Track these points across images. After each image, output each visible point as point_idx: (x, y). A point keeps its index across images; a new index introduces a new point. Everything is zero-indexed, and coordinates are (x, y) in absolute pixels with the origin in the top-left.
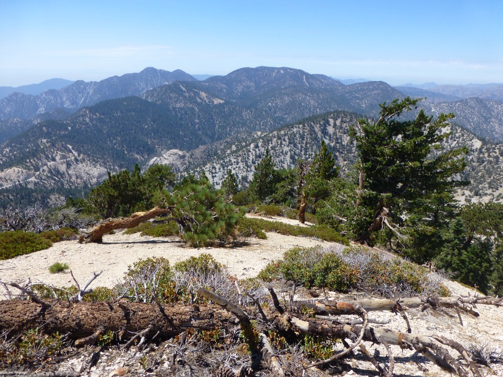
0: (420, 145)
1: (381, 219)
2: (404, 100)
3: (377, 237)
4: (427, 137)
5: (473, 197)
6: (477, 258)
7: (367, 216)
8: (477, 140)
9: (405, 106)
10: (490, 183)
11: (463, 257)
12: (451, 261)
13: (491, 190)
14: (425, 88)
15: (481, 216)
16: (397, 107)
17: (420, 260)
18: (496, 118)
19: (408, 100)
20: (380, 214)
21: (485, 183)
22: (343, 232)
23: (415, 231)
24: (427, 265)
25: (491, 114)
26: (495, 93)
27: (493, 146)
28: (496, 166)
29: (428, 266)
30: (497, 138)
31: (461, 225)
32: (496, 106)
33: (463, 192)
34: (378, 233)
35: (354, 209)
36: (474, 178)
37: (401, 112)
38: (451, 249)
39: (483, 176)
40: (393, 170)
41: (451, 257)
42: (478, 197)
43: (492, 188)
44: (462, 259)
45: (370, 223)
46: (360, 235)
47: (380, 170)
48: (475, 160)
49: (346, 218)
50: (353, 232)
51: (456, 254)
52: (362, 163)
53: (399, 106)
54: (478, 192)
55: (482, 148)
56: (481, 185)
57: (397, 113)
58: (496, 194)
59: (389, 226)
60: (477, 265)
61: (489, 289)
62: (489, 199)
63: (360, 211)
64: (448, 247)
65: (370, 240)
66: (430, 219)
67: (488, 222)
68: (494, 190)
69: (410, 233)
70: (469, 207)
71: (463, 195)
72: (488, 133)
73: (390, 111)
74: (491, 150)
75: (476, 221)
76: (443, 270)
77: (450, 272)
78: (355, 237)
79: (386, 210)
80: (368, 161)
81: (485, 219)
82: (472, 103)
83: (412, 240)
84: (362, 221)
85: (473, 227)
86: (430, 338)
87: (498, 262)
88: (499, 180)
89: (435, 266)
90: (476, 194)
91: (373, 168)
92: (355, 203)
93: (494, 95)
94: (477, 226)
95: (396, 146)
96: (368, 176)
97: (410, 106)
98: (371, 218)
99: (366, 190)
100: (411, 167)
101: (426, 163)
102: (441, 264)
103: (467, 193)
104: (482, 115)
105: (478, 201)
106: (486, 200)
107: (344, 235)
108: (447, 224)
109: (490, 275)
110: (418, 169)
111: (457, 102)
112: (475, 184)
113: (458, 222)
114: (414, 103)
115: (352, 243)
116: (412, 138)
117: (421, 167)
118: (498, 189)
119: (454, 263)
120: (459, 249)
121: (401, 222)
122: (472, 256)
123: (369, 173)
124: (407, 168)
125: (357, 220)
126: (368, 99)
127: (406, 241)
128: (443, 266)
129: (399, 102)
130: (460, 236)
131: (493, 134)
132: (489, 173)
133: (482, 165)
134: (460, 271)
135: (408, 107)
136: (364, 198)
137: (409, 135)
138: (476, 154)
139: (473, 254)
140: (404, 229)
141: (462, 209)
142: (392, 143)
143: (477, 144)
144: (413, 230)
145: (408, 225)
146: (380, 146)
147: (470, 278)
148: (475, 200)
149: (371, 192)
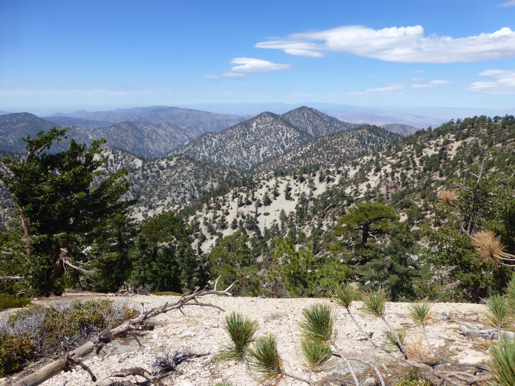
0: (81, 175)
1: (61, 262)
2: (50, 131)
3: (62, 283)
4: (86, 165)
5: (148, 211)
6: (166, 265)
7: (44, 264)
8: (137, 159)
9: (53, 138)
10: (158, 195)
11: (154, 268)
12: (145, 276)
13: (161, 201)
14: (77, 117)
15: (158, 226)
16: (44, 139)
17: (114, 287)
18: (148, 137)
19: (55, 130)
20: (59, 257)
21: (155, 196)
22: (20, 292)
23: (100, 261)
24: (125, 288)
25: (143, 135)
26: (141, 116)
27: (152, 162)
28: (159, 179)
29: (126, 290)
30: (153, 155)
31: (144, 240)
32: (145, 127)
33: (139, 209)
34: (62, 277)
35: (26, 261)
36: (144, 194)
37: (51, 144)
38: (142, 265)
39: (151, 191)
40: (59, 207)
41: (144, 272)
42: (152, 210)
43: (161, 199)
44: (154, 271)
45: (49, 271)
46: (42, 287)
47: (45, 210)
48: (141, 178)
49: (19, 274)
50: (34, 288)
51: (147, 268)
52: (21, 207)
53: (46, 138)
54: (151, 206)
55: (143, 166)
56: (152, 199)
57: (46, 146)
58: (166, 203)
59: (72, 266)
60: (167, 270)
61: (183, 287)
62: (162, 209)
63: (34, 262)
64: (139, 264)
65: (55, 288)
66: (115, 244)
67: (165, 230)
68: (163, 200)
69: (95, 265)
70: (147, 221)
71: (140, 212)
72: (145, 151)
73: (38, 144)
74: (152, 166)
75: (155, 233)
76: (141, 287)
77: (147, 286)
78: (37, 292)
79: (64, 250)
80: (28, 203)
81: (161, 228)
82: (124, 126)
83: (100, 272)
84: (39, 271)
85: (154, 238)
86: (110, 378)
87: (182, 261)
88: (164, 191)
89: (131, 287)
90: (151, 208)
91: (36, 209)
92: (25, 253)
93: (141, 118)
94: (158, 236)
95: (55, 180)
96: (32, 220)
97: (59, 137)
98: (50, 264)
99: (34, 236)
100: (77, 199)
101: (92, 191)
102: (137, 282)
103: (143, 209)
104: (136, 137)
105: (153, 214)
106: (159, 210)
107: (22, 295)
108: (132, 243)
109: (180, 275)
110: (85, 199)
111: (111, 127)
112: (147, 199)
113: (140, 238)
114: (62, 133)
115: (35, 300)
116: (71, 169)
117: (88, 196)
118: (166, 199)
119: (148, 276)
120: (148, 263)
121: (84, 258)
122: (161, 264)
123: (33, 216)
124: (74, 201)
125: (33, 273)
126: (15, 133)
127: (95, 275)
128: (140, 284)
129: (46, 134)
130: (146, 250)
131: (149, 152)
132: (156, 187)
133: (148, 182)
134: (155, 281)
135: (58, 139)
136: (34, 245)
137: (66, 166)
138: (140, 172)
139: (161, 262)
140: (89, 263)
141: (141, 225)
142: (49, 178)
143: (139, 163)
144: (98, 261)
145: (92, 259)
146: (37, 183)
147: (166, 284)
148: (151, 214)
149: (41, 236)
